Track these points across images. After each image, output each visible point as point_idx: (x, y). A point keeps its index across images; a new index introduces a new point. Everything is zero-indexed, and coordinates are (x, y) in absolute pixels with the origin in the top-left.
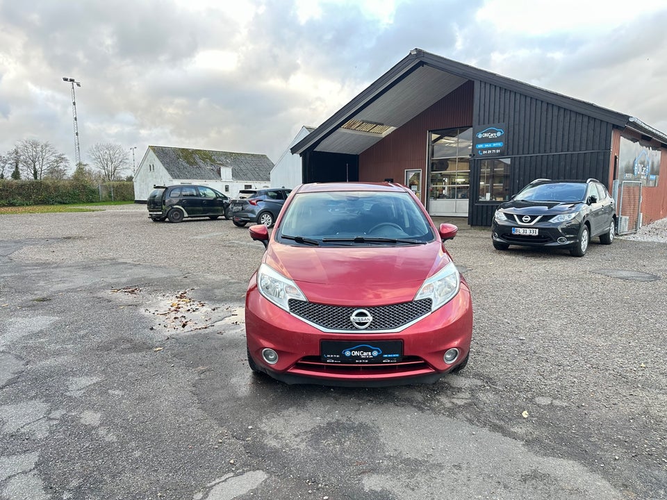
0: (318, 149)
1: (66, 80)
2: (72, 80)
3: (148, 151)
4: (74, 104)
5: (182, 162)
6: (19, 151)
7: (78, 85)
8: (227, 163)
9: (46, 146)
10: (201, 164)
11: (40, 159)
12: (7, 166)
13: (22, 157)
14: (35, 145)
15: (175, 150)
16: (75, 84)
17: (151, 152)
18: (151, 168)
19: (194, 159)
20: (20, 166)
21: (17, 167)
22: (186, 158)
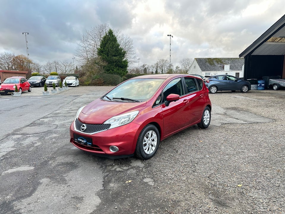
0: (253, 54)
1: (168, 35)
2: (170, 35)
3: (194, 60)
4: (170, 44)
5: (208, 64)
6: (158, 63)
7: (172, 37)
8: (228, 63)
9: (166, 61)
10: (216, 64)
11: (164, 66)
12: (154, 69)
13: (159, 65)
14: (163, 60)
15: (205, 59)
16: (171, 37)
17: (195, 60)
18: (195, 67)
19: (213, 62)
20: (158, 69)
21: (157, 69)
22: (209, 62)
